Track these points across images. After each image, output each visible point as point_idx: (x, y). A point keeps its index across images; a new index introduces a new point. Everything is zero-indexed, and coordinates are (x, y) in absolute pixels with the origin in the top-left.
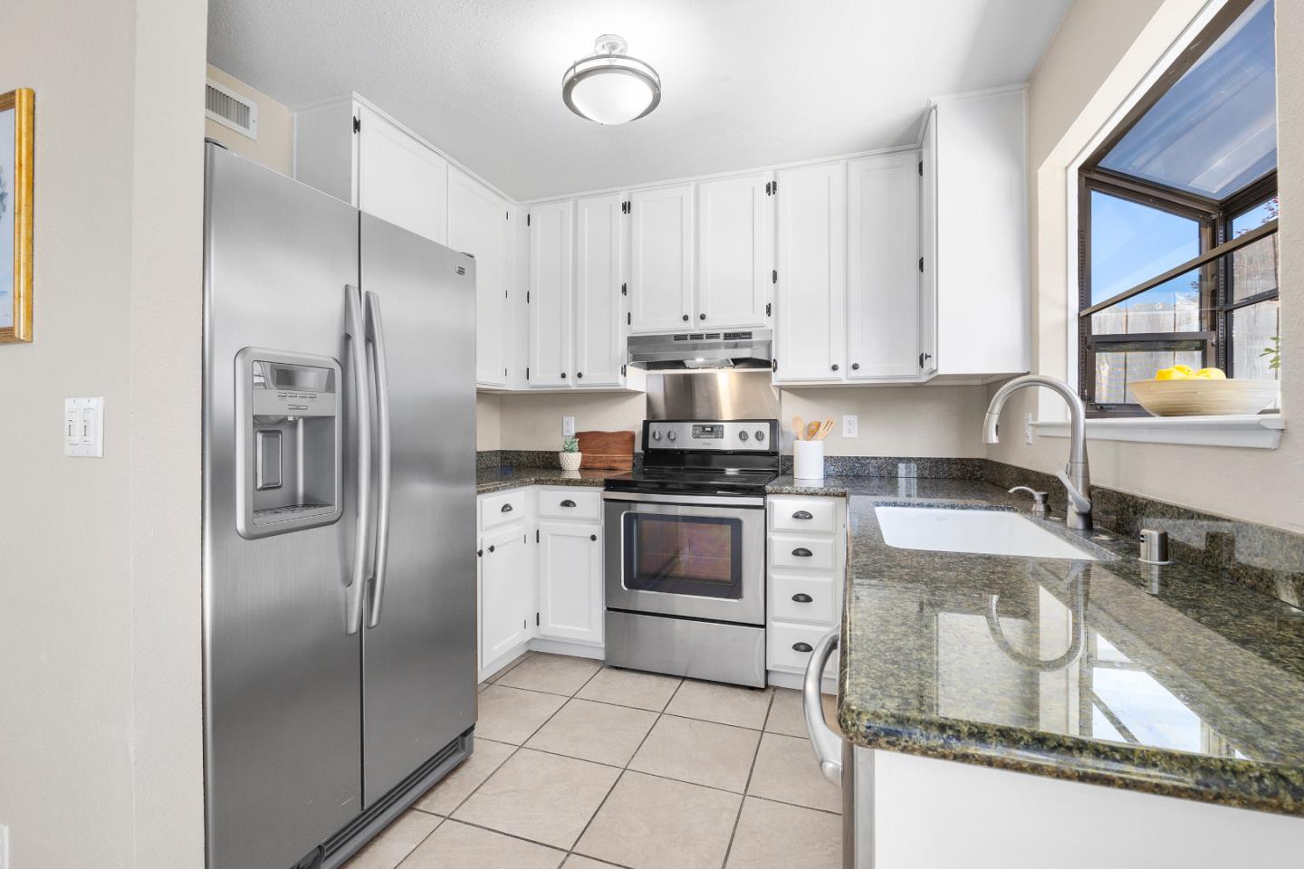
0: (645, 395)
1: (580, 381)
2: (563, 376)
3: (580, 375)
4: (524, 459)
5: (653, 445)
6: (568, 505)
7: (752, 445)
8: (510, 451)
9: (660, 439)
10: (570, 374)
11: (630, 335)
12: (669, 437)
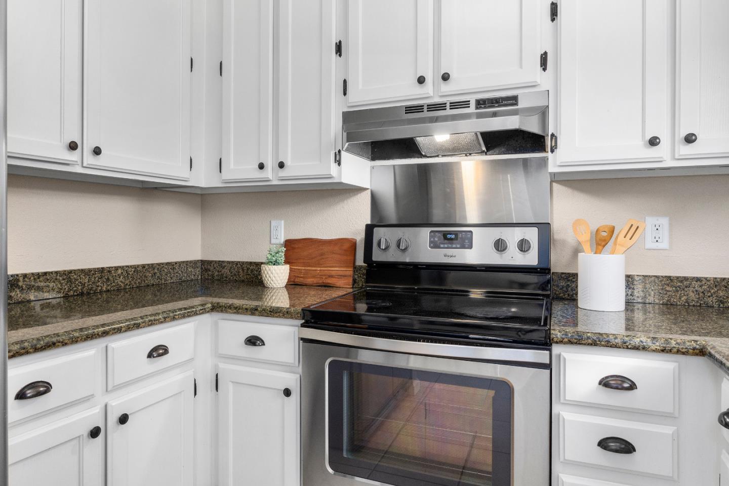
0: (369, 192)
1: (283, 173)
2: (261, 166)
3: (281, 165)
4: (226, 271)
5: (378, 256)
6: (254, 344)
7: (514, 257)
8: (211, 262)
9: (387, 248)
10: (270, 164)
11: (346, 110)
12: (398, 246)
